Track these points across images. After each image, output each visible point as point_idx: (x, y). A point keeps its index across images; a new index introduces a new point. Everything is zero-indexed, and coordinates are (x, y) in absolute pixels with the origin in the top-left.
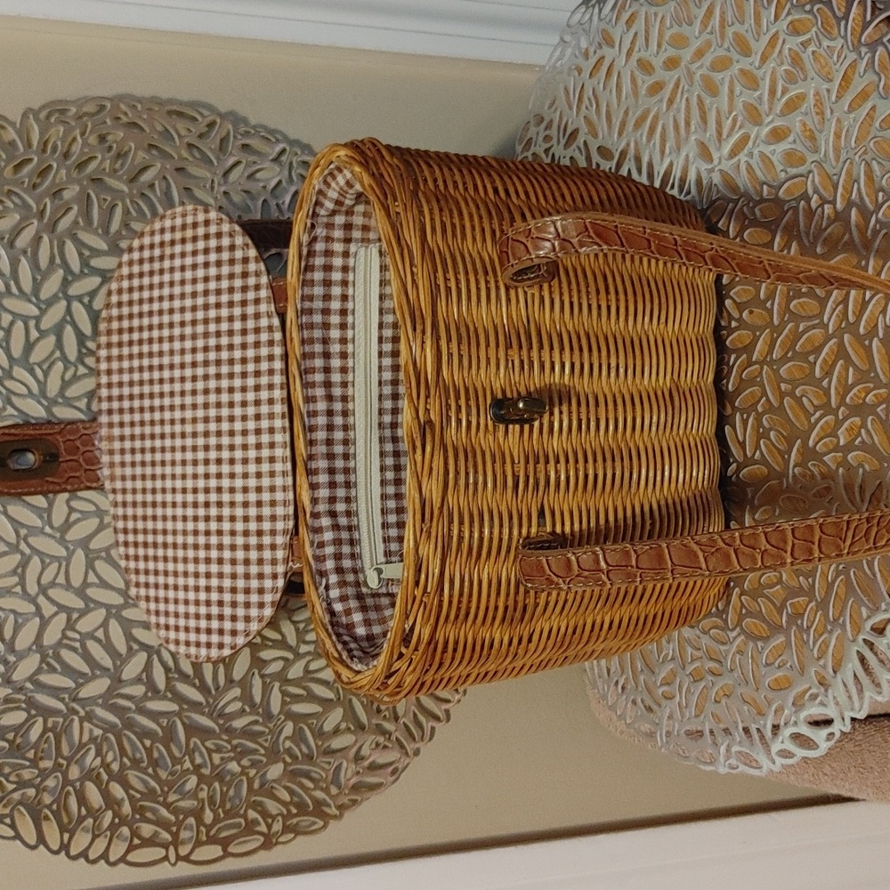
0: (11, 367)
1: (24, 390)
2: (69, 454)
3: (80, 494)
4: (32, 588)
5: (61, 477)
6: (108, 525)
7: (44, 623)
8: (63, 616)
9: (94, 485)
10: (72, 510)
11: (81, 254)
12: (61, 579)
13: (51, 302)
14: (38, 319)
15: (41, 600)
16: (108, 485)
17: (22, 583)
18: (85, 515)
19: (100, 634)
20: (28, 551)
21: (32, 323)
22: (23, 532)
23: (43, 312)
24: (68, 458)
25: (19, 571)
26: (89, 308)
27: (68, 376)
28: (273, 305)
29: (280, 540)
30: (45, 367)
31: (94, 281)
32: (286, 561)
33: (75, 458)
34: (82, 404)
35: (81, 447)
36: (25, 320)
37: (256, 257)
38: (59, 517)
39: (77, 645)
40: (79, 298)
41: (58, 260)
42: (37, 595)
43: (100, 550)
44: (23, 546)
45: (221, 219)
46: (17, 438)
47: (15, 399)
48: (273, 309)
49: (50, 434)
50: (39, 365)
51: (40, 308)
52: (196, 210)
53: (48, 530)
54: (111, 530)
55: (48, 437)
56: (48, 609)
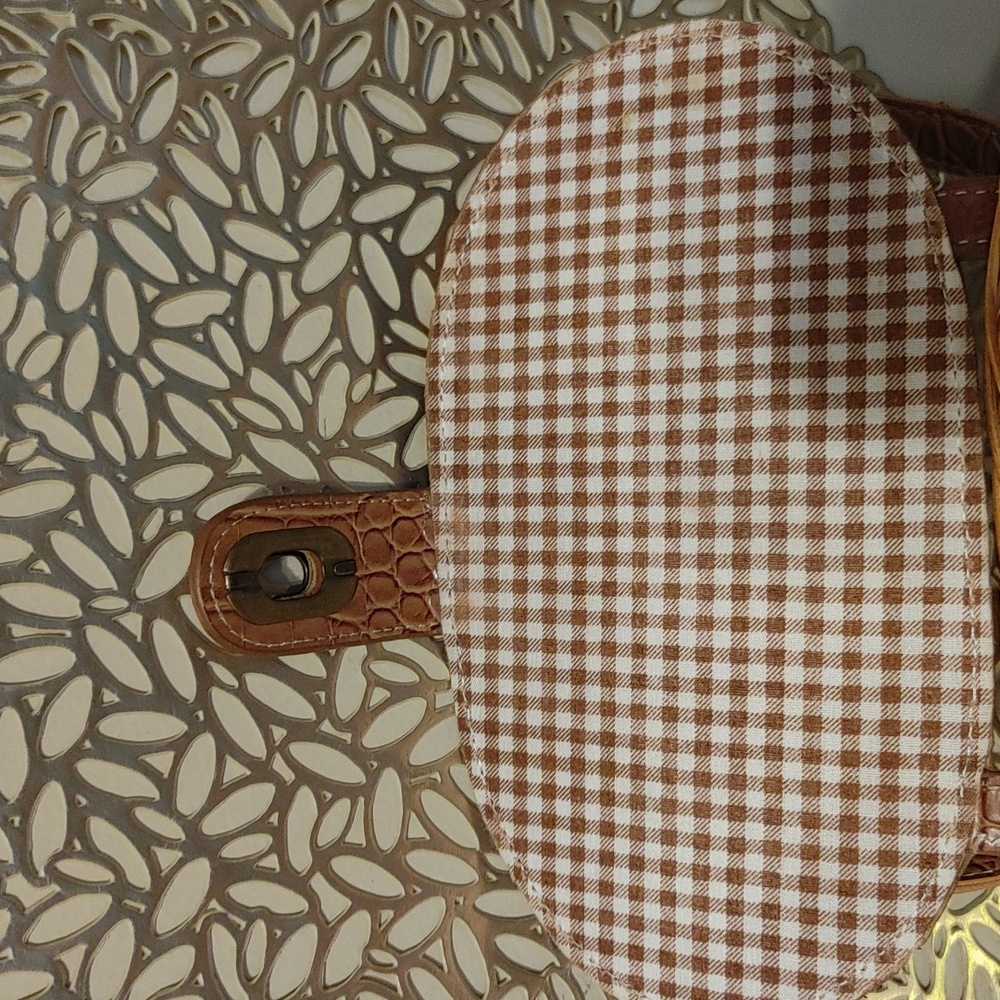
0: (247, 370)
1: (272, 423)
2: (376, 562)
3: (388, 646)
4: (301, 858)
5: (358, 613)
6: (444, 712)
7: (327, 934)
8: (363, 918)
9: (421, 627)
10: (374, 681)
11: (375, 137)
12: (357, 836)
13: (321, 233)
14: (296, 268)
15: (318, 883)
16: (449, 627)
17: (279, 847)
18: (399, 693)
19: (436, 951)
20: (289, 775)
21: (286, 278)
22: (279, 733)
23: (306, 254)
24: (373, 570)
25: (274, 819)
26: (392, 249)
27: (359, 391)
28: (945, 242)
29: (949, 780)
30: (313, 371)
31: (402, 195)
32: (963, 828)
33: (385, 569)
34: (388, 452)
35: (396, 547)
36: (272, 268)
37: (891, 133)
38: (348, 697)
39: (394, 980)
40: (375, 229)
41: (332, 147)
42: (311, 872)
43: (429, 767)
44: (279, 765)
45: (791, 49)
46: (276, 527)
47: (256, 440)
48: (946, 249)
49: (339, 517)
50: (303, 366)
51: (299, 246)
52: (718, 29)
53: (327, 727)
54: (452, 722)
55: (338, 525)
56: (333, 903)
